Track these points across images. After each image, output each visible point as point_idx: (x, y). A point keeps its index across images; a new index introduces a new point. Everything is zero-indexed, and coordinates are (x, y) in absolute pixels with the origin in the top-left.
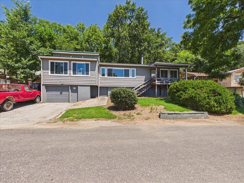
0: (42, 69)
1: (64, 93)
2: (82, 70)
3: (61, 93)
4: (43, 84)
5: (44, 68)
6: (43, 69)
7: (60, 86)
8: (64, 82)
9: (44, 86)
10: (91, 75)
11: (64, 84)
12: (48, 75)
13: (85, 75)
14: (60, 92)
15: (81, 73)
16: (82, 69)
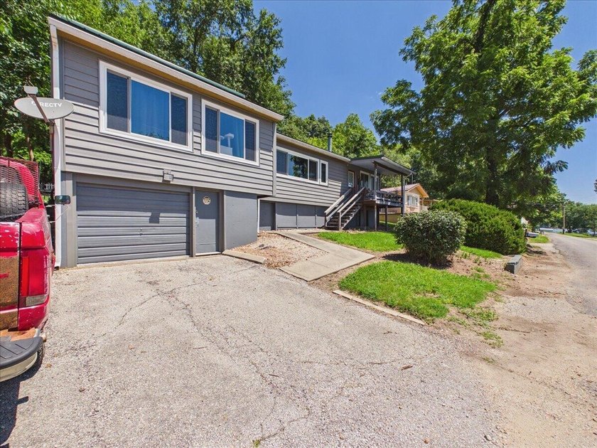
0: (56, 91)
1: (165, 218)
2: (232, 140)
3: (155, 219)
4: (63, 173)
5: (68, 90)
6: (63, 95)
7: (158, 187)
8: (176, 175)
9: (70, 183)
10: (262, 161)
11: (175, 182)
12: (95, 130)
13: (243, 160)
14: (149, 214)
15: (231, 149)
16: (232, 136)
